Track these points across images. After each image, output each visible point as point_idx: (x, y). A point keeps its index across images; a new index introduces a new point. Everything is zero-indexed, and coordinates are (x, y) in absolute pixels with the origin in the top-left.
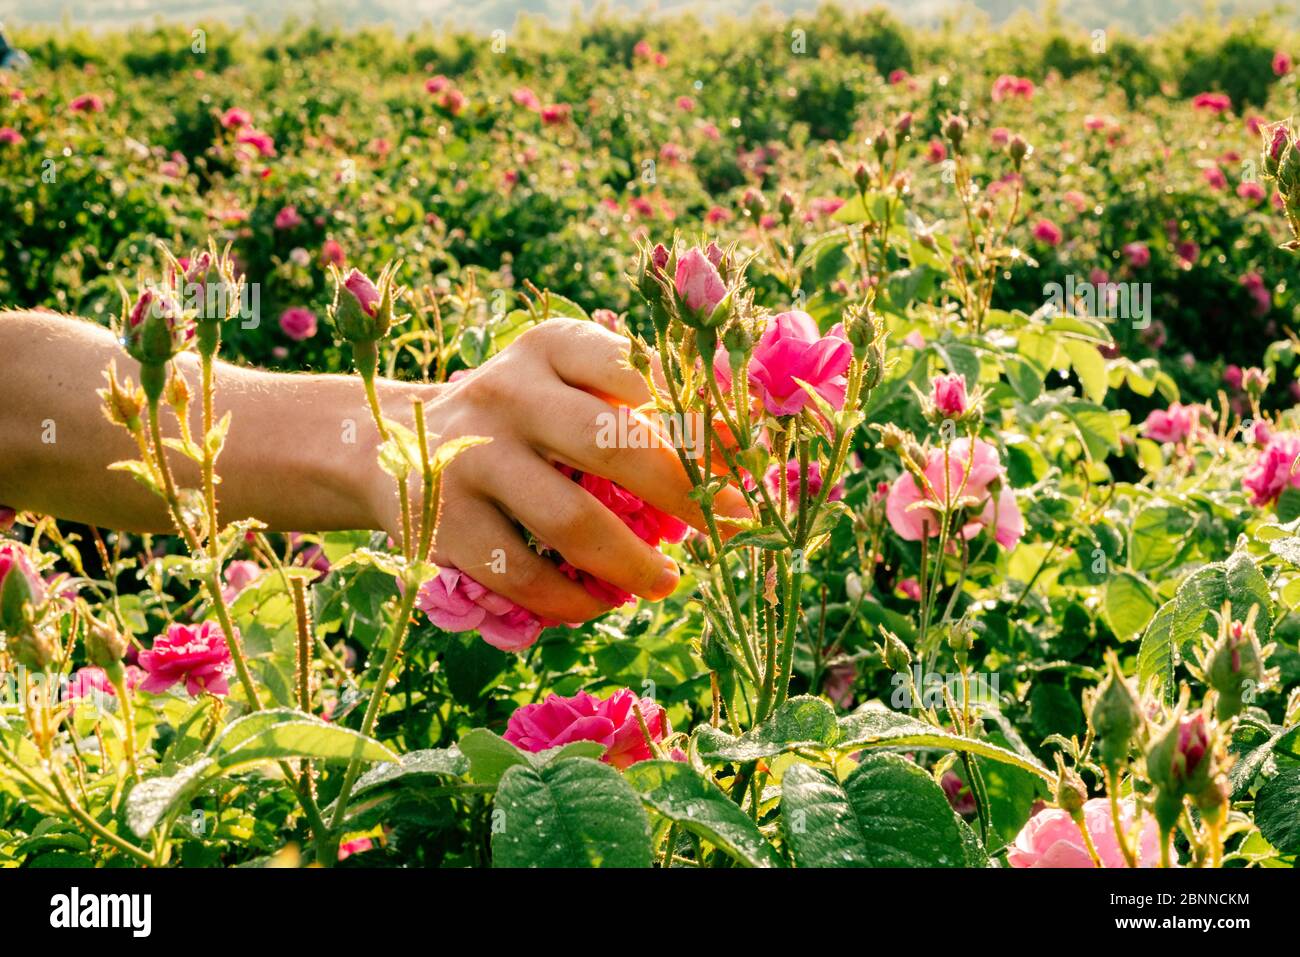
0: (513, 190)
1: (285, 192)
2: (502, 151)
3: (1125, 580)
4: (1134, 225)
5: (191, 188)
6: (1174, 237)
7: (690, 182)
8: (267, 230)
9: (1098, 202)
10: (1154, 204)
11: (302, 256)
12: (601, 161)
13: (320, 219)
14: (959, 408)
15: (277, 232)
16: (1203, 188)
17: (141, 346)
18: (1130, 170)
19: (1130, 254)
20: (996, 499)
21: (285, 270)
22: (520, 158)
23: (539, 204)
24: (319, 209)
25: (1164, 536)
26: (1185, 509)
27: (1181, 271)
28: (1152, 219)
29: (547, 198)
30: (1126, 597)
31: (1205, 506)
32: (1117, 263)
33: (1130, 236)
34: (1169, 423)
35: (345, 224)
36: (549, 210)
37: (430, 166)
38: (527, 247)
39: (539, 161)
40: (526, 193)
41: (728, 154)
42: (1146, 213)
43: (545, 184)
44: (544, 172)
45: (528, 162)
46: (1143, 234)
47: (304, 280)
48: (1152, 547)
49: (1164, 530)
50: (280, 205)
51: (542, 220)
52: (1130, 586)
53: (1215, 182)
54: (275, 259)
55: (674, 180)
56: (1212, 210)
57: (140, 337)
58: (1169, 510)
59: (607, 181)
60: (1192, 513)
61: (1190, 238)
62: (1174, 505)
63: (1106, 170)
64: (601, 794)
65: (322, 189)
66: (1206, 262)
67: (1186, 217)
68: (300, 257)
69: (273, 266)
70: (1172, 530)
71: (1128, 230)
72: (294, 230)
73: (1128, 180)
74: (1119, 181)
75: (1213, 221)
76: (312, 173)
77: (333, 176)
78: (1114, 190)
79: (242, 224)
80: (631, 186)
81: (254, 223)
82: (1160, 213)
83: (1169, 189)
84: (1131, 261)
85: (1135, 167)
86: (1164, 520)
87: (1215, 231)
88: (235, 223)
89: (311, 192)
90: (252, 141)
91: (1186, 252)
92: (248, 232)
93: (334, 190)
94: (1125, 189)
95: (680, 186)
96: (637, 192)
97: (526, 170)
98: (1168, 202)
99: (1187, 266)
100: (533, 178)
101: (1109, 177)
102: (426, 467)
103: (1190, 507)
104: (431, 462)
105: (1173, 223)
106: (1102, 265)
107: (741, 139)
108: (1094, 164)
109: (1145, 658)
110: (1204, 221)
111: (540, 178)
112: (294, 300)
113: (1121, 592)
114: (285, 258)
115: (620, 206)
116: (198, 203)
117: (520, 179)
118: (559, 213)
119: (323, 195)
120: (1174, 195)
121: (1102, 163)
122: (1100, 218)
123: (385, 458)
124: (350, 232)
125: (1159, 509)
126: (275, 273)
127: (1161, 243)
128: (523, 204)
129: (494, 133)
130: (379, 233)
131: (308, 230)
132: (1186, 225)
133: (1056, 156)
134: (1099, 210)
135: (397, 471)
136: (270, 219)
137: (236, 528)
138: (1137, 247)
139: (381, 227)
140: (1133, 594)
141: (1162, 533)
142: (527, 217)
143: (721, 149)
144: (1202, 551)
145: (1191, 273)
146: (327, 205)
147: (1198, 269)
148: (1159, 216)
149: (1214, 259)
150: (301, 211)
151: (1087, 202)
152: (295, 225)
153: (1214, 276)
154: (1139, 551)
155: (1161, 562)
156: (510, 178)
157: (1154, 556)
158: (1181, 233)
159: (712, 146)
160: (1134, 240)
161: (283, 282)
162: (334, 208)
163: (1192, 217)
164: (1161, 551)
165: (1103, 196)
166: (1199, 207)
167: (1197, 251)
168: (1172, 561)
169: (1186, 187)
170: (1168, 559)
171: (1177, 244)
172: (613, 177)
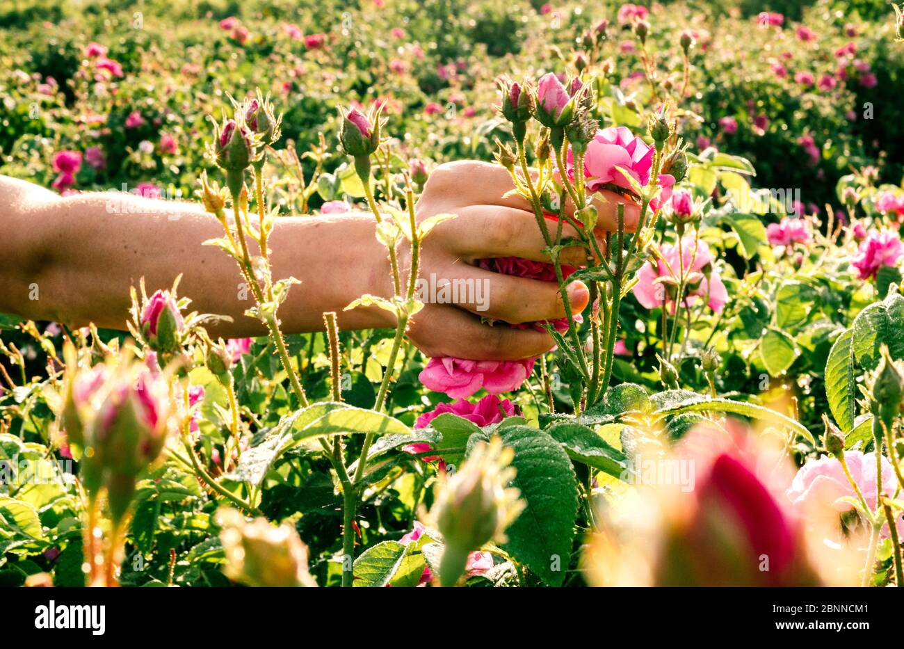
0: (289, 96)
1: (131, 101)
2: (279, 69)
3: (774, 334)
4: (725, 104)
5: (60, 102)
6: (752, 112)
7: (411, 85)
8: (120, 129)
9: (699, 90)
10: (738, 90)
11: (147, 146)
12: (350, 73)
13: (157, 120)
14: (689, 212)
15: (128, 130)
16: (771, 77)
17: (228, 159)
18: (719, 67)
19: (724, 125)
20: (708, 278)
21: (136, 157)
22: (292, 73)
23: (308, 105)
24: (156, 113)
25: (799, 304)
26: (810, 285)
27: (757, 137)
28: (737, 101)
29: (314, 100)
30: (775, 346)
31: (824, 282)
32: (715, 131)
33: (722, 113)
34: (782, 232)
35: (175, 123)
36: (315, 109)
37: (229, 81)
38: (302, 135)
39: (305, 75)
40: (300, 97)
41: (431, 68)
42: (732, 97)
43: (312, 91)
44: (310, 82)
45: (298, 75)
46: (731, 111)
47: (150, 163)
48: (790, 312)
49: (798, 299)
50: (128, 112)
51: (311, 116)
52: (777, 339)
53: (780, 73)
54: (129, 149)
55: (401, 85)
56: (778, 93)
57: (228, 153)
58: (801, 286)
59: (354, 87)
60: (816, 288)
61: (763, 113)
62: (803, 282)
63: (703, 67)
64: (536, 447)
65: (157, 99)
66: (774, 129)
67: (761, 98)
68: (146, 147)
69: (127, 154)
70: (804, 299)
71: (721, 109)
72: (139, 128)
73: (718, 73)
74: (712, 74)
75: (779, 100)
76: (149, 88)
77: (165, 89)
78: (709, 81)
79: (102, 126)
80: (370, 90)
81: (111, 124)
82: (742, 96)
83: (748, 79)
84: (724, 130)
85: (723, 64)
86: (797, 292)
87: (780, 107)
88: (97, 125)
89: (150, 101)
90: (106, 66)
91: (760, 123)
92: (107, 131)
93: (165, 99)
94: (717, 80)
95: (405, 89)
96: (375, 95)
97: (297, 81)
98: (747, 87)
99: (761, 133)
100: (302, 87)
101: (706, 72)
102: (414, 236)
103: (814, 283)
104: (418, 233)
105: (751, 102)
106: (705, 133)
107: (438, 57)
108: (694, 64)
109: (831, 370)
110: (772, 100)
111: (307, 86)
112: (144, 177)
113: (771, 344)
114: (135, 148)
115: (364, 104)
116: (66, 113)
117: (293, 88)
118: (323, 110)
119: (158, 103)
120: (751, 83)
121: (700, 63)
122: (701, 101)
123: (381, 233)
124: (179, 129)
125: (794, 285)
126: (128, 159)
127: (743, 117)
128: (297, 106)
129: (273, 57)
130: (201, 128)
131: (150, 128)
132: (760, 103)
133: (666, 59)
134: (699, 96)
135: (388, 242)
136: (122, 121)
137: (283, 284)
138: (728, 120)
139: (203, 124)
140: (780, 344)
141: (797, 301)
142: (301, 114)
143: (425, 64)
144: (825, 313)
145: (763, 137)
146: (161, 110)
147: (768, 135)
148: (741, 98)
149: (779, 128)
150: (143, 115)
151: (691, 90)
152: (140, 124)
153: (780, 140)
154: (782, 314)
155: (797, 322)
156: (286, 86)
157: (792, 318)
158: (757, 109)
159: (419, 63)
160: (725, 116)
161: (135, 166)
162: (166, 112)
163: (765, 97)
164: (796, 314)
165: (702, 85)
166: (769, 90)
167: (768, 123)
168: (805, 320)
169: (760, 77)
170: (801, 320)
171: (754, 117)
172: (359, 84)
